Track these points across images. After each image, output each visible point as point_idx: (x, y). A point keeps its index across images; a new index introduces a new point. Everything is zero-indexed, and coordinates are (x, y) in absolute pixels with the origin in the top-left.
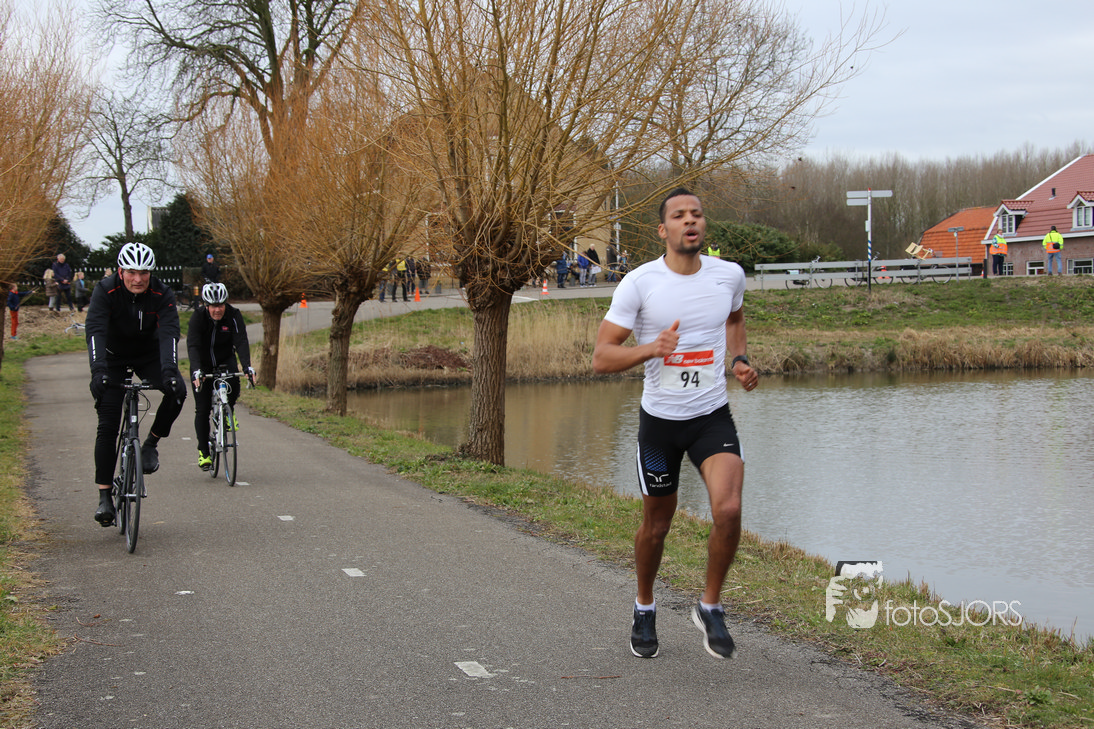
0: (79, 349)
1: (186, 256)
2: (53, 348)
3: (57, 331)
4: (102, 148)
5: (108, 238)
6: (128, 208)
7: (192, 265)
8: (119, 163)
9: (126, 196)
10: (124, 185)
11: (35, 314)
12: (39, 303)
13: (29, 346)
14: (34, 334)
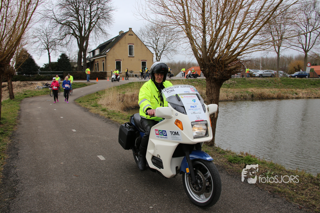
0: (40, 95)
1: (64, 69)
2: (31, 95)
3: (32, 89)
6: (49, 57)
7: (66, 71)
8: (48, 45)
9: (49, 54)
10: (48, 51)
11: (26, 83)
12: (27, 80)
13: (23, 93)
14: (25, 89)
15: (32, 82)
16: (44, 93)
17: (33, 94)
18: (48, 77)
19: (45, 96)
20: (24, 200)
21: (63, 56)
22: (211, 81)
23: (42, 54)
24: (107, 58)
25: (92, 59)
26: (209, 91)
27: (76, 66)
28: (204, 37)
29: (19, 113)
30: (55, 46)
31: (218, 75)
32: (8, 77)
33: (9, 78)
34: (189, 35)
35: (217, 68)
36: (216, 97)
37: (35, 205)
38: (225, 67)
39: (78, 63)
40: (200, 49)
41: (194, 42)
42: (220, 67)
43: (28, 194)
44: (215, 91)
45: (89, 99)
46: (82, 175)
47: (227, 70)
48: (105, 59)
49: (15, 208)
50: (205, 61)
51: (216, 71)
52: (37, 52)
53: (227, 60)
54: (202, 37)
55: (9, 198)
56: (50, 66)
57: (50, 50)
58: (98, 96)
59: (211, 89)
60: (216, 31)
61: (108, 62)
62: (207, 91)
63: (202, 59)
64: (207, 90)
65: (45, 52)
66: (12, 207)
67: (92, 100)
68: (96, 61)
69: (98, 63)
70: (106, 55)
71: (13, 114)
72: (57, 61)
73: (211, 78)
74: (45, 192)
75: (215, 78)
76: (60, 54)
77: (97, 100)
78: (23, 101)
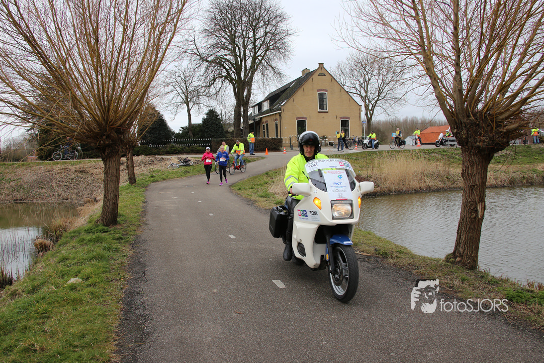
0: (175, 177)
1: (213, 134)
2: (162, 177)
3: (163, 167)
4: (180, 91)
5: (182, 128)
6: (189, 115)
7: (215, 138)
8: (187, 97)
9: (189, 111)
10: (188, 106)
11: (153, 159)
12: (155, 154)
13: (150, 175)
14: (153, 169)
15: (163, 157)
16: (182, 174)
17: (164, 177)
18: (188, 148)
19: (183, 178)
20: (158, 347)
21: (212, 113)
22: (470, 152)
23: (178, 111)
24: (282, 115)
25: (257, 118)
26: (468, 170)
27: (231, 129)
28: (458, 73)
29: (143, 207)
30: (198, 98)
31: (484, 141)
32: (127, 148)
33: (129, 151)
34: (430, 71)
35: (483, 128)
36: (480, 181)
37: (175, 357)
38: (498, 126)
39: (234, 124)
40: (451, 96)
41: (438, 83)
42: (488, 126)
43: (163, 339)
44: (479, 171)
45: (254, 184)
46: (249, 312)
47: (501, 132)
48: (279, 116)
49: (144, 359)
50: (460, 116)
51: (480, 134)
52: (170, 108)
53: (501, 113)
54: (454, 73)
55: (135, 342)
56: (191, 130)
57: (191, 105)
58: (269, 180)
59: (472, 166)
60: (479, 62)
61: (283, 121)
62: (463, 171)
63: (455, 112)
64: (464, 169)
65: (183, 108)
66: (140, 358)
67: (258, 185)
68: (264, 120)
69: (267, 124)
70: (280, 110)
71: (135, 208)
72: (201, 122)
73: (472, 147)
74: (190, 337)
75: (479, 147)
76: (206, 110)
77: (266, 185)
78: (149, 188)
